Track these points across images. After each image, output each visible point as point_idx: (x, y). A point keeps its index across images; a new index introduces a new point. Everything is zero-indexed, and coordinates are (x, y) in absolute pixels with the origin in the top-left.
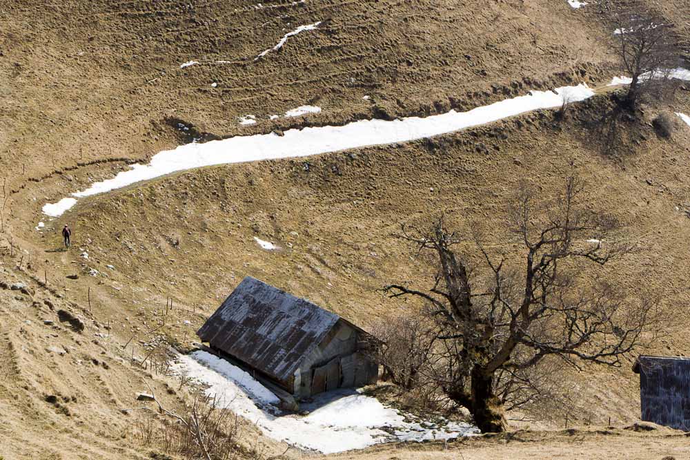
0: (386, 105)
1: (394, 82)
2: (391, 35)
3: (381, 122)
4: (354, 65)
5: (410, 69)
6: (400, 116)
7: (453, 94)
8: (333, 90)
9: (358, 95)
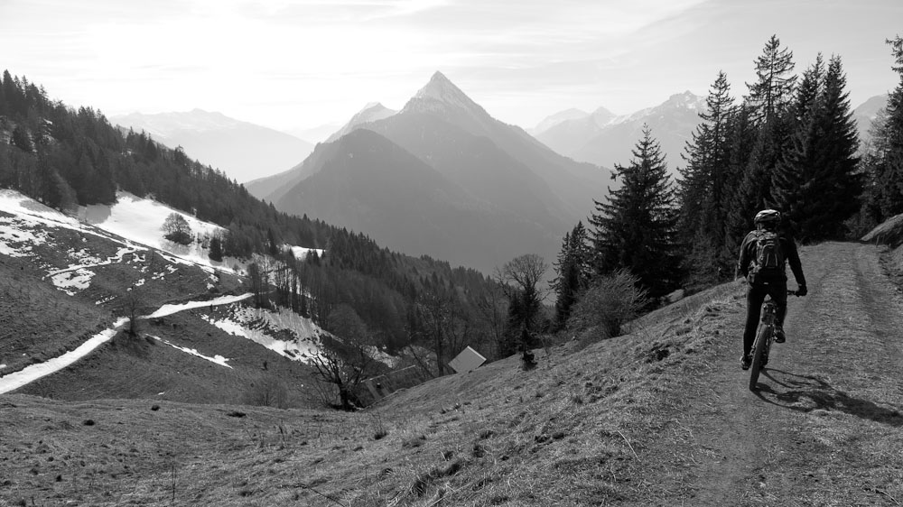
0: (37, 356)
1: (34, 344)
2: (19, 322)
3: (38, 365)
4: (9, 340)
5: (37, 336)
6: (46, 360)
7: (65, 344)
8: (6, 355)
9: (20, 354)
